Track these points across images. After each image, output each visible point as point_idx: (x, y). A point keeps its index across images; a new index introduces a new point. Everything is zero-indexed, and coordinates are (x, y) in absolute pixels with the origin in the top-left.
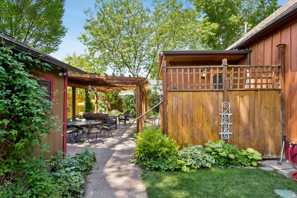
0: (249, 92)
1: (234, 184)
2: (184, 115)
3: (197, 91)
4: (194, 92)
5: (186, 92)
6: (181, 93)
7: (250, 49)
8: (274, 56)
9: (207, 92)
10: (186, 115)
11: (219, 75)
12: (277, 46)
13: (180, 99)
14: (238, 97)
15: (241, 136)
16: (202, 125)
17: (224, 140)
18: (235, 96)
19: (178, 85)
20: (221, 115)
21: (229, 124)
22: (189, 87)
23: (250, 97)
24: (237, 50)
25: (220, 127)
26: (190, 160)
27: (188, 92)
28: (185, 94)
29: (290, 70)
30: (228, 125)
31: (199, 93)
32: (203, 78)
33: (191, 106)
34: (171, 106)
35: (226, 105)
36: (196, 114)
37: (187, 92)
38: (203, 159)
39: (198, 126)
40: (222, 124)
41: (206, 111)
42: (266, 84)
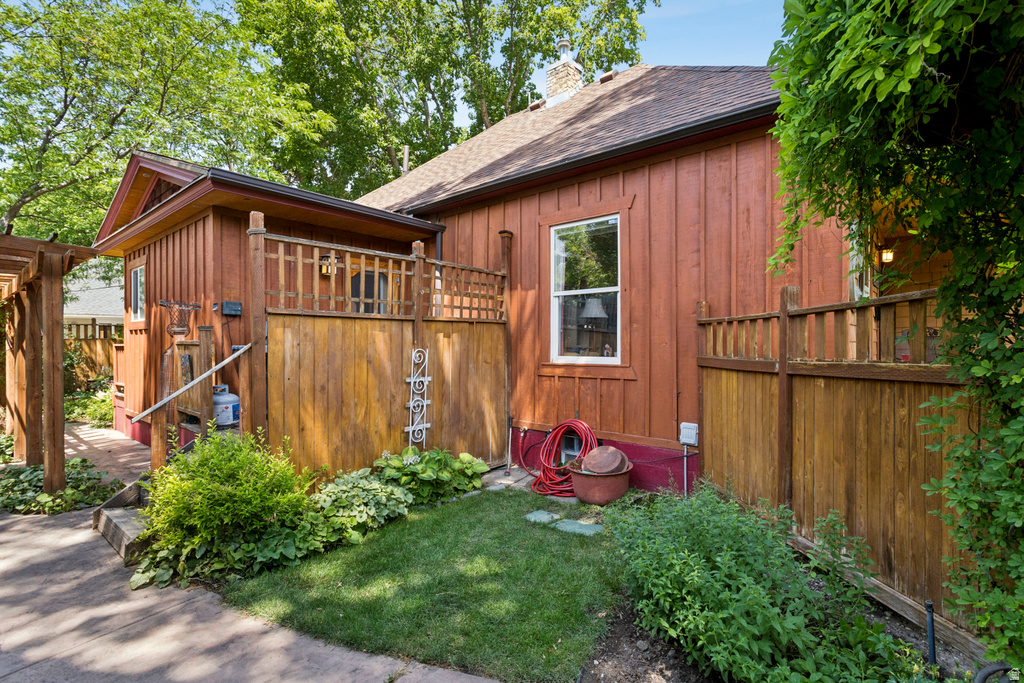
0: (461, 325)
1: (467, 528)
2: (318, 388)
3: (355, 318)
4: (345, 320)
5: (323, 320)
6: (310, 321)
7: (442, 223)
8: (492, 252)
9: (377, 322)
10: (323, 388)
11: (366, 275)
12: (500, 233)
13: (308, 338)
14: (441, 335)
15: (446, 429)
16: (366, 413)
17: (414, 443)
18: (436, 333)
19: (300, 296)
20: (410, 383)
21: (426, 402)
22: (332, 304)
23: (462, 337)
24: (411, 216)
25: (406, 412)
26: (359, 509)
27: (330, 320)
28: (322, 325)
29: (519, 286)
30: (423, 406)
31: (358, 325)
32: (325, 278)
33: (338, 361)
34: (280, 361)
35: (420, 356)
36: (351, 382)
37: (327, 320)
38: (389, 499)
39: (356, 416)
40: (411, 404)
41: (375, 374)
42: (468, 308)
